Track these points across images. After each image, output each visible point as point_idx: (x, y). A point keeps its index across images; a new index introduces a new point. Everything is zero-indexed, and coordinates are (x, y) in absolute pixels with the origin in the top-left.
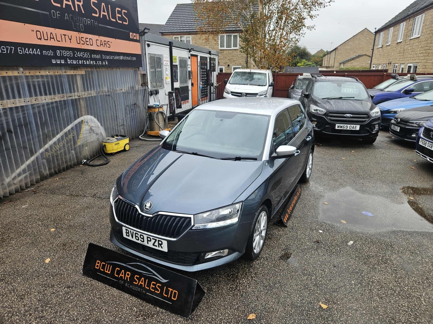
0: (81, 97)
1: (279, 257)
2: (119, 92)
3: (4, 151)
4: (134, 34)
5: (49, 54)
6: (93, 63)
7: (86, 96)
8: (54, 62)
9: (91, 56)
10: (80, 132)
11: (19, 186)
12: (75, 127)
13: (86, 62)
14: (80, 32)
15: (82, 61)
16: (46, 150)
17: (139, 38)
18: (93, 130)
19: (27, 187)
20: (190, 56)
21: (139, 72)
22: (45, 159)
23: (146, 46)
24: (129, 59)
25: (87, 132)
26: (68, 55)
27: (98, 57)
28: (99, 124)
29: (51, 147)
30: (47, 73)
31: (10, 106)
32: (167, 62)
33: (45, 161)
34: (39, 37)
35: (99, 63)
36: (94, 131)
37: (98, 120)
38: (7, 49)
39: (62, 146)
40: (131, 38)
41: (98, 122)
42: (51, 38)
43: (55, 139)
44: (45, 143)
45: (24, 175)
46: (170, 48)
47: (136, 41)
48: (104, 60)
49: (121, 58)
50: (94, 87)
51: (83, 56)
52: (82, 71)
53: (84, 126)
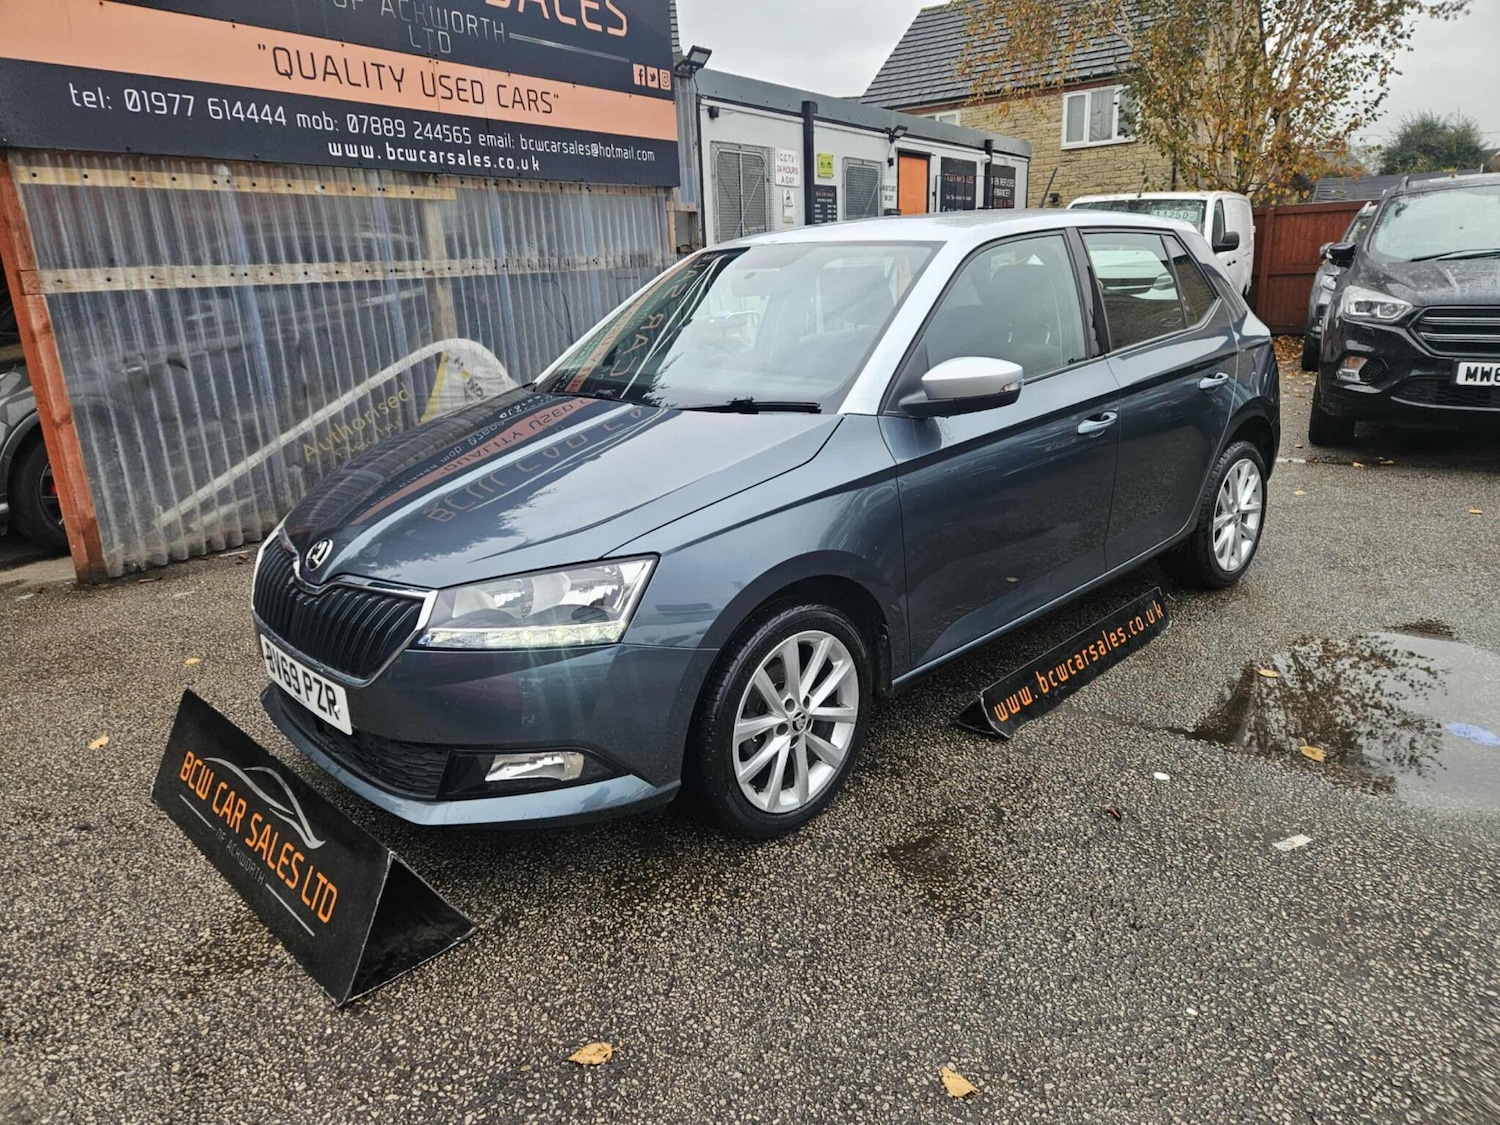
0: (437, 275)
1: (887, 847)
2: (585, 268)
3: (156, 423)
4: (652, 70)
5: (318, 125)
6: (483, 163)
7: (457, 273)
8: (335, 151)
9: (475, 140)
10: (430, 390)
11: (203, 541)
12: (410, 374)
13: (456, 157)
14: (435, 57)
15: (441, 154)
16: (304, 438)
17: (669, 83)
18: (479, 389)
19: (230, 547)
20: (894, 155)
21: (670, 206)
22: (299, 465)
23: (704, 116)
24: (627, 154)
25: (454, 394)
26: (389, 131)
27: (502, 142)
28: (503, 372)
29: (320, 429)
30: (318, 188)
31: (180, 284)
32: (790, 175)
33: (298, 470)
34: (284, 66)
35: (504, 163)
36: (485, 394)
37: (498, 355)
38: (170, 102)
39: (360, 429)
40: (637, 81)
41: (498, 362)
42: (326, 73)
43: (336, 407)
44: (300, 415)
45: (224, 510)
46: (804, 124)
47: (658, 94)
48: (527, 155)
49: (595, 150)
50: (486, 247)
51: (446, 136)
52: (443, 188)
53: (446, 374)
